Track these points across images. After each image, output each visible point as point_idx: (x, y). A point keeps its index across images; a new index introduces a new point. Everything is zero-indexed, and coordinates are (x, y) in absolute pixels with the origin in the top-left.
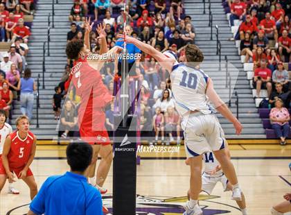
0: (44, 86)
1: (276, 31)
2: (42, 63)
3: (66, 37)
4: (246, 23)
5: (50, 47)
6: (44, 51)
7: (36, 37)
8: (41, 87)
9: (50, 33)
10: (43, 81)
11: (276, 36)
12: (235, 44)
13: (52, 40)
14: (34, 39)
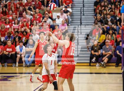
0: (81, 32)
2: (80, 19)
3: (93, 4)
5: (84, 11)
6: (81, 13)
7: (76, 5)
8: (79, 33)
9: (84, 2)
10: (81, 30)
13: (85, 6)
14: (75, 6)
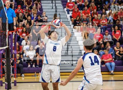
1: (90, 16)
4: (75, 12)
11: (90, 19)
12: (69, 23)
